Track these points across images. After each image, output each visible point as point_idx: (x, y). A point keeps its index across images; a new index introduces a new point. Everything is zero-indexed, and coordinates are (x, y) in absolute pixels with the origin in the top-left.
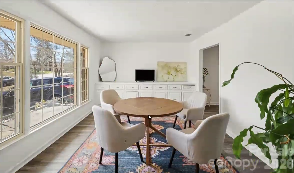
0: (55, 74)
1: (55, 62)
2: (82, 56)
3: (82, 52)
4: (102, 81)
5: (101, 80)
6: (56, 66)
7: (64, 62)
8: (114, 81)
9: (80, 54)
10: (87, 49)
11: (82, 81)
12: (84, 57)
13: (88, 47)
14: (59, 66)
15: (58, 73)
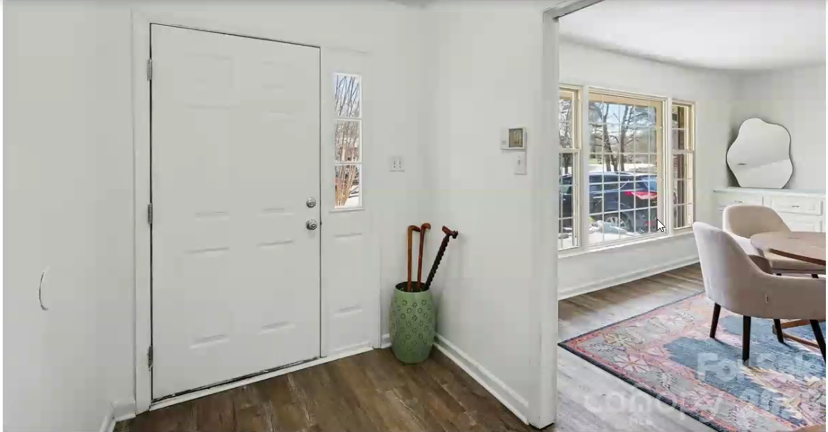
0: (605, 165)
1: (606, 137)
2: (676, 120)
3: (676, 112)
4: (739, 186)
5: (733, 182)
6: (608, 147)
7: (628, 133)
8: (783, 188)
9: (670, 117)
10: (690, 106)
11: (676, 183)
12: (681, 124)
13: (690, 102)
14: (615, 145)
15: (613, 164)
